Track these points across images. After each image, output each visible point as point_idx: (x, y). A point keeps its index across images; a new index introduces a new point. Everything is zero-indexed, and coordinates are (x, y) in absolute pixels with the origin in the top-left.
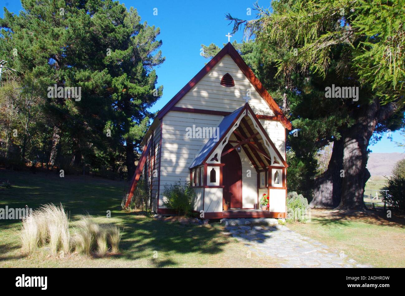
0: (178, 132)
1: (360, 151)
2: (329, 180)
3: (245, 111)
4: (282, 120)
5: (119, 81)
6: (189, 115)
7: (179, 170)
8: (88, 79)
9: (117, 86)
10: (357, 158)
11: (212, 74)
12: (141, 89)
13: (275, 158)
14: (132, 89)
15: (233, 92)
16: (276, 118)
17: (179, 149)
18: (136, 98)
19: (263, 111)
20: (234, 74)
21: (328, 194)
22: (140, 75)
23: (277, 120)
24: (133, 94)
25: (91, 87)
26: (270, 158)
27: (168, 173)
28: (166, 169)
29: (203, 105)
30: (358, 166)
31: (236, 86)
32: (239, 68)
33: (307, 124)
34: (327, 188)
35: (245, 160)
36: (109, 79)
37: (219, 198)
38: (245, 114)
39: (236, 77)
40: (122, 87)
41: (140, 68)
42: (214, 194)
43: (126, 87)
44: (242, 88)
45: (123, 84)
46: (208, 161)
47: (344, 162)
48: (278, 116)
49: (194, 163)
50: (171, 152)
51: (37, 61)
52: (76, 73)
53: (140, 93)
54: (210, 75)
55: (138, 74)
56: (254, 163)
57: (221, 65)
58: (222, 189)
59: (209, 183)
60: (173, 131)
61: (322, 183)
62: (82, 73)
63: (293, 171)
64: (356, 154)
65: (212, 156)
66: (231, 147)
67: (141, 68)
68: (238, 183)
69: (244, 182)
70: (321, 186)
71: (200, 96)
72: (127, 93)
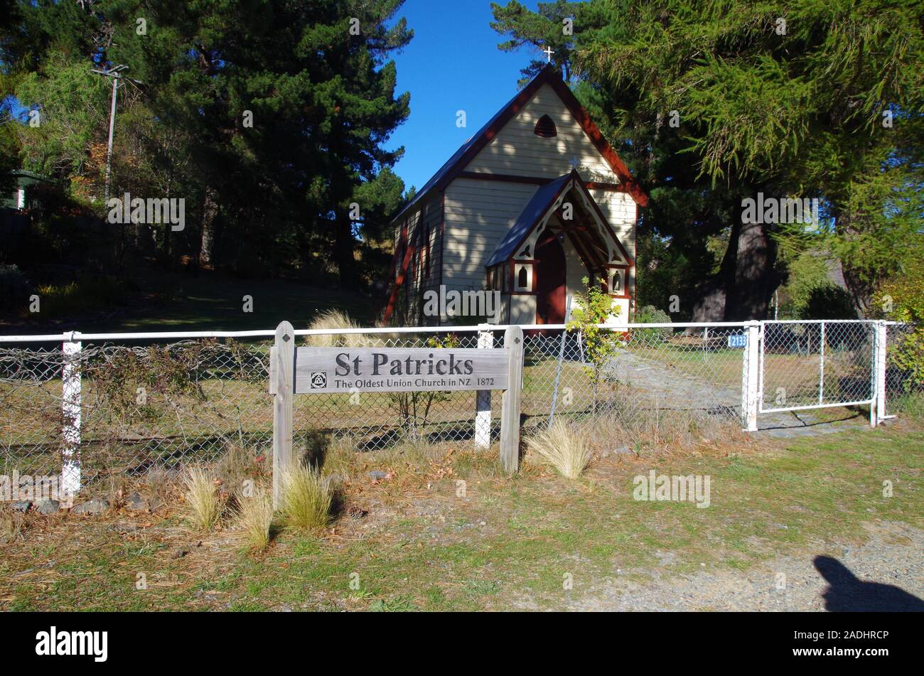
0: (468, 211)
1: (764, 240)
2: (720, 289)
3: (571, 182)
4: (632, 190)
5: (325, 91)
6: (486, 184)
7: (470, 269)
8: (270, 90)
9: (322, 101)
10: (760, 251)
11: (522, 116)
12: (369, 106)
13: (614, 252)
14: (352, 106)
15: (555, 146)
16: (622, 187)
17: (471, 237)
18: (360, 125)
19: (602, 176)
20: (557, 115)
21: (717, 312)
22: (365, 75)
23: (624, 191)
24: (354, 116)
25: (276, 108)
26: (608, 253)
27: (454, 274)
28: (451, 267)
29: (508, 168)
30: (760, 266)
31: (561, 135)
32: (564, 105)
33: (675, 197)
34: (715, 302)
35: (571, 253)
36: (308, 89)
37: (531, 310)
38: (571, 187)
39: (560, 121)
40: (332, 104)
41: (364, 59)
42: (525, 303)
43: (339, 102)
44: (570, 138)
45: (333, 97)
46: (516, 257)
47: (738, 258)
48: (625, 184)
49: (493, 259)
50: (459, 242)
51: (175, 60)
52: (247, 81)
53: (368, 113)
54: (518, 117)
55: (361, 73)
56: (585, 259)
57: (536, 100)
58: (535, 296)
59: (517, 288)
60: (461, 210)
61: (708, 294)
62: (259, 80)
63: (667, 273)
64: (758, 245)
65: (522, 249)
66: (551, 234)
67: (366, 61)
68: (561, 290)
69: (570, 288)
70: (706, 299)
71: (502, 154)
72: (342, 117)
